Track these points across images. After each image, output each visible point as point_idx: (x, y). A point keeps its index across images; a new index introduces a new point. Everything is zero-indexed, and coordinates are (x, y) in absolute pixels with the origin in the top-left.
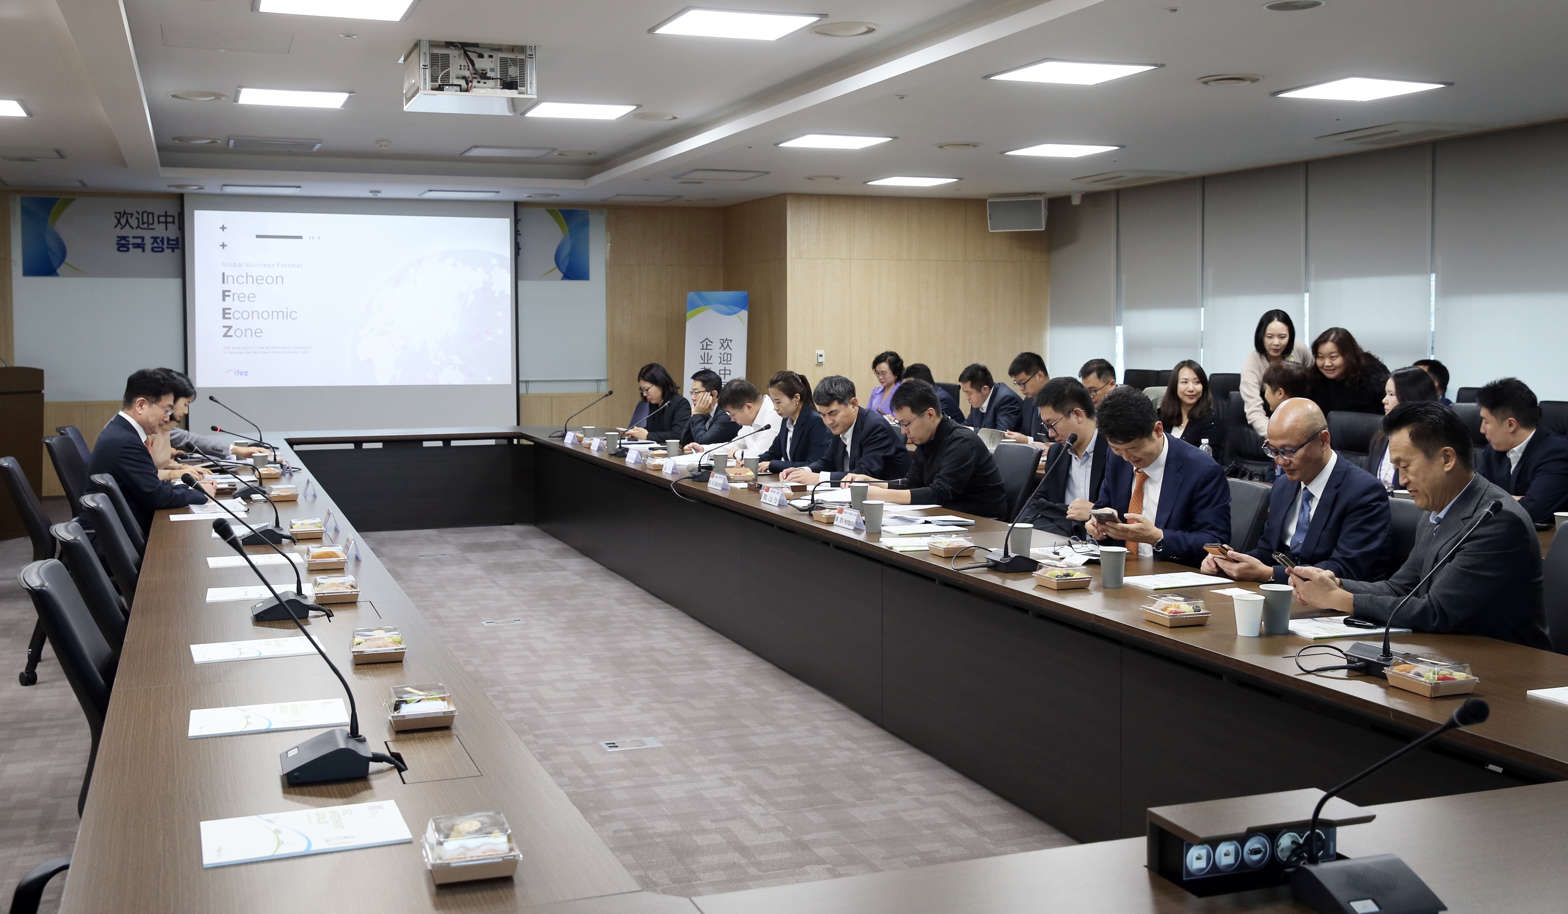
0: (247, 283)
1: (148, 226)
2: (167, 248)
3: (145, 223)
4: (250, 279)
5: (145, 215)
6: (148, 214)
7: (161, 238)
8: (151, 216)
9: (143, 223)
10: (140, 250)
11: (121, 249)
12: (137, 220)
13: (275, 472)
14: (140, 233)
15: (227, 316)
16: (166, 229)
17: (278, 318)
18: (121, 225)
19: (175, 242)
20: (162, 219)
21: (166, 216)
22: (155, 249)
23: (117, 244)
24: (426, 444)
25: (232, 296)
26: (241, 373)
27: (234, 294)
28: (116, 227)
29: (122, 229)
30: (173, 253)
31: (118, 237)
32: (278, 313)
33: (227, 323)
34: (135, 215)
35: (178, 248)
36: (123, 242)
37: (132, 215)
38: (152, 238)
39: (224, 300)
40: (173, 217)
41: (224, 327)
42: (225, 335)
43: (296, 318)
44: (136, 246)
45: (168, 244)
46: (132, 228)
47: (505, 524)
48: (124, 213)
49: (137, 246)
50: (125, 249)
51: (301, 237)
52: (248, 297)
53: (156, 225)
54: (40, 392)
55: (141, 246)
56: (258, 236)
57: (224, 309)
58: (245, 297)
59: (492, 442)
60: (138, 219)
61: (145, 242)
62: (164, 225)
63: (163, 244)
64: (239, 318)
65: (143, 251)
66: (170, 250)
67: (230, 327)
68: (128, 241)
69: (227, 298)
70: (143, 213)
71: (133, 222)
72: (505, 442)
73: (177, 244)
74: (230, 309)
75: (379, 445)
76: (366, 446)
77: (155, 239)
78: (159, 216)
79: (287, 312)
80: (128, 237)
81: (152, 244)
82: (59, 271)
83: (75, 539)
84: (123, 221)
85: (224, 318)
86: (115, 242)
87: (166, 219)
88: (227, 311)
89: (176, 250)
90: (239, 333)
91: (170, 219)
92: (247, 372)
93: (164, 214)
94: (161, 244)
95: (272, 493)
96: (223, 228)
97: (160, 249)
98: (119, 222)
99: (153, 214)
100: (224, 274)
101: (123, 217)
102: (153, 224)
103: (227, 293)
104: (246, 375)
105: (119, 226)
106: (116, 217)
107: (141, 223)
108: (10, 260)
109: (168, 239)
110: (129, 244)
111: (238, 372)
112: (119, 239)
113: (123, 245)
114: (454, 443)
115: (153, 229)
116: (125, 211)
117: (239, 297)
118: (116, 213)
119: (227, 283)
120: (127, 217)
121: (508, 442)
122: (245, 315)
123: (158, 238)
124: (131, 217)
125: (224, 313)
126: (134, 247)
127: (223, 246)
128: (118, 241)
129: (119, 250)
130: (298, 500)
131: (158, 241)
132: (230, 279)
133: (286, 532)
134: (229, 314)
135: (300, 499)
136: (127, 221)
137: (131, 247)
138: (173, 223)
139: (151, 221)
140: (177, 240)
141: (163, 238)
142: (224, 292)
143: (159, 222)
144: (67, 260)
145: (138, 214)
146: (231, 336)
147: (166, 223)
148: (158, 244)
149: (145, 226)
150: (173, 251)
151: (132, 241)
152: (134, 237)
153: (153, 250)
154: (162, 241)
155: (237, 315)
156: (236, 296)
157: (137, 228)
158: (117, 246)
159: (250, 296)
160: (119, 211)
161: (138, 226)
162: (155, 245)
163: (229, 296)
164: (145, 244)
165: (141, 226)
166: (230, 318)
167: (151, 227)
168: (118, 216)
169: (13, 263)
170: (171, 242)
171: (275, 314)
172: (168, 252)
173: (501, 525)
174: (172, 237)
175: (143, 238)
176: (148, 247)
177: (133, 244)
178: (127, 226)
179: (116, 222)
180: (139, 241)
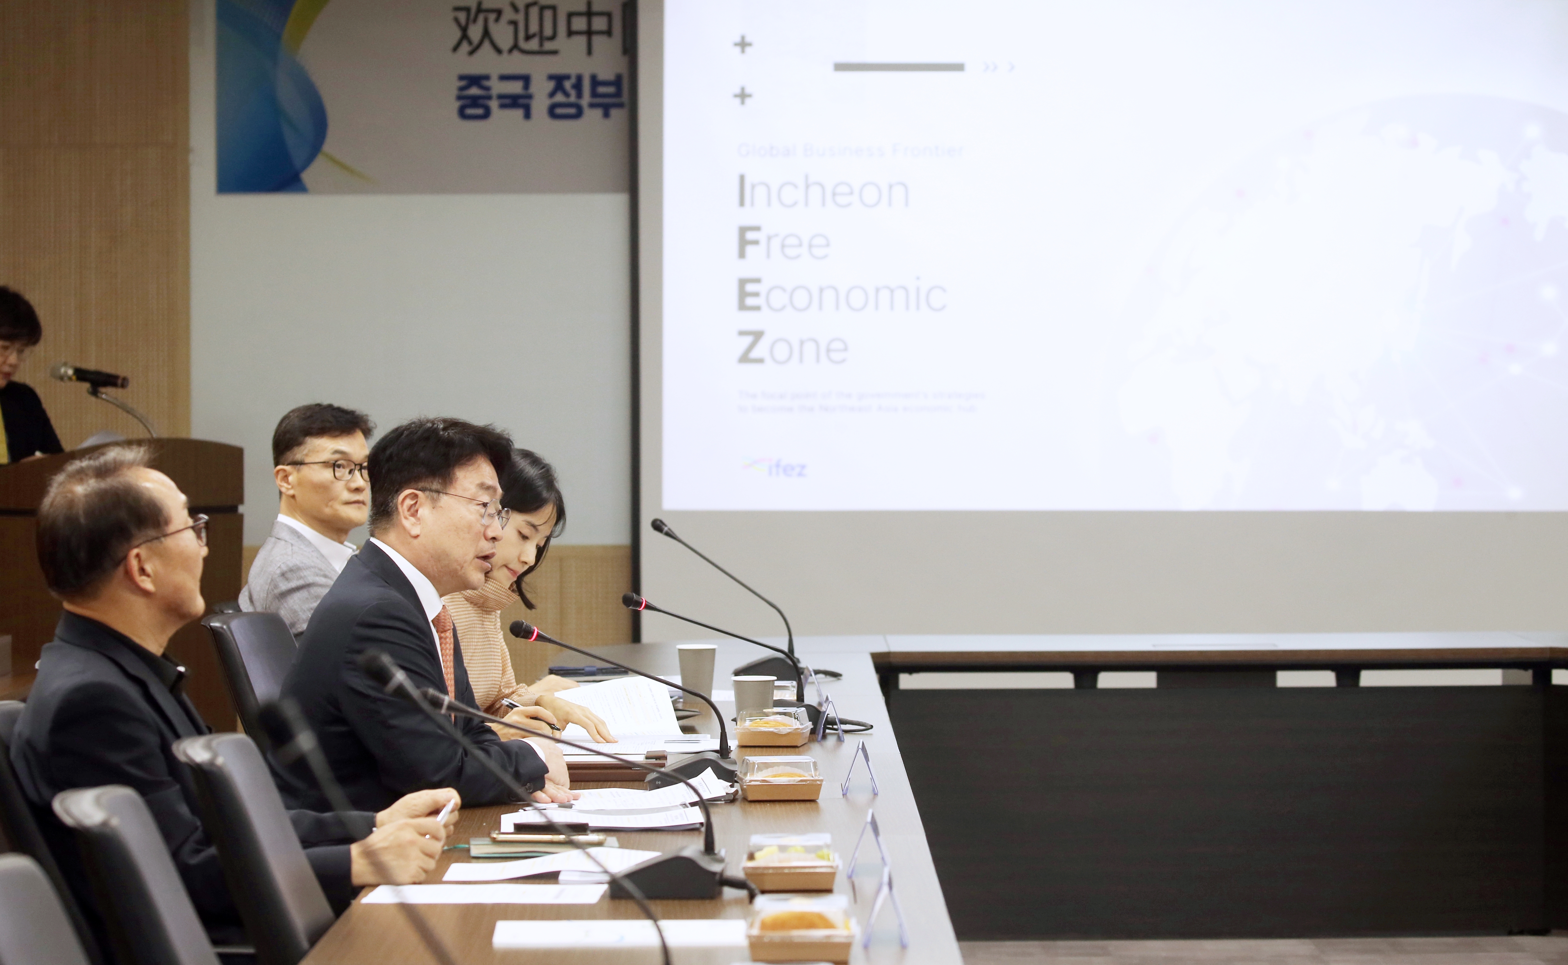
0: (806, 204)
1: (541, 45)
2: (592, 106)
3: (534, 36)
4: (815, 192)
5: (534, 12)
6: (543, 8)
7: (573, 80)
8: (548, 14)
9: (528, 38)
10: (519, 113)
11: (470, 111)
12: (511, 29)
13: (784, 730)
14: (517, 64)
15: (750, 301)
16: (589, 52)
17: (892, 308)
18: (470, 43)
19: (611, 90)
20: (579, 24)
21: (589, 14)
22: (559, 111)
23: (459, 98)
24: (1286, 679)
25: (763, 242)
26: (788, 470)
27: (769, 238)
28: (455, 49)
29: (471, 53)
30: (607, 122)
31: (462, 78)
32: (892, 291)
33: (750, 320)
34: (508, 14)
35: (620, 105)
36: (474, 91)
37: (499, 13)
38: (551, 77)
39: (742, 254)
40: (609, 15)
41: (742, 333)
42: (745, 358)
43: (944, 307)
44: (507, 101)
45: (594, 94)
46: (499, 51)
47: (1521, 933)
48: (479, 10)
49: (512, 102)
50: (480, 111)
51: (958, 67)
52: (810, 246)
53: (561, 42)
54: (233, 509)
55: (522, 101)
56: (840, 67)
57: (742, 283)
58: (800, 245)
59: (1493, 677)
60: (514, 23)
61: (533, 89)
62: (582, 40)
63: (579, 95)
64: (783, 308)
65: (527, 115)
66: (598, 113)
67: (758, 335)
68: (488, 89)
69: (750, 250)
70: (528, 6)
71: (502, 34)
72: (1524, 678)
73: (618, 94)
74: (757, 281)
75: (1148, 680)
76: (1107, 680)
77: (559, 80)
78: (570, 15)
79: (918, 289)
80: (487, 77)
81: (552, 94)
82: (307, 177)
83: (105, 824)
84: (475, 32)
85: (742, 307)
86: (454, 92)
87: (589, 24)
88: (750, 288)
89: (614, 112)
90: (781, 351)
91: (599, 23)
92: (803, 467)
93: (583, 8)
94: (573, 93)
95: (748, 778)
96: (743, 44)
97: (572, 111)
98: (465, 36)
99: (554, 8)
100: (742, 178)
101: (475, 21)
102: (553, 38)
103: (750, 236)
104: (800, 474)
105: (465, 47)
106: (457, 20)
107: (521, 35)
108: (186, 150)
109: (595, 82)
110: (489, 98)
111: (778, 466)
112: (463, 83)
113: (475, 101)
114: (1369, 679)
115: (554, 52)
116: (479, 4)
117: (783, 246)
118: (457, 9)
119: (752, 204)
120: (486, 21)
121: (1535, 677)
122: (801, 299)
123: (567, 77)
124: (497, 20)
125: (743, 294)
126: (503, 106)
127: (743, 96)
128: (462, 89)
129: (462, 114)
130: (820, 801)
131: (568, 85)
132: (761, 192)
133: (736, 868)
134: (756, 294)
135: (827, 796)
136: (486, 33)
137: (494, 104)
138: (609, 33)
139: (548, 31)
140: (617, 82)
141: (579, 78)
142: (743, 230)
143: (570, 33)
144: (328, 147)
145: (515, 9)
146: (760, 361)
147: (589, 33)
148: (567, 95)
149: (534, 44)
150: (606, 115)
151: (498, 87)
152: (504, 78)
153: (553, 112)
154: (578, 86)
155: (778, 299)
156: (776, 244)
157: (510, 51)
158: (457, 104)
159: (816, 241)
160: (462, 4)
161: (515, 47)
162: (559, 98)
163: (756, 242)
164: (530, 97)
165: (523, 44)
166: (757, 308)
167: (548, 46)
168: (462, 16)
169: (192, 158)
170: (602, 90)
171: (884, 295)
172: (593, 116)
173: (1511, 933)
174: (605, 74)
175: (526, 79)
176: (540, 104)
177: (501, 97)
178: (487, 45)
179: (458, 34)
180: (515, 88)
